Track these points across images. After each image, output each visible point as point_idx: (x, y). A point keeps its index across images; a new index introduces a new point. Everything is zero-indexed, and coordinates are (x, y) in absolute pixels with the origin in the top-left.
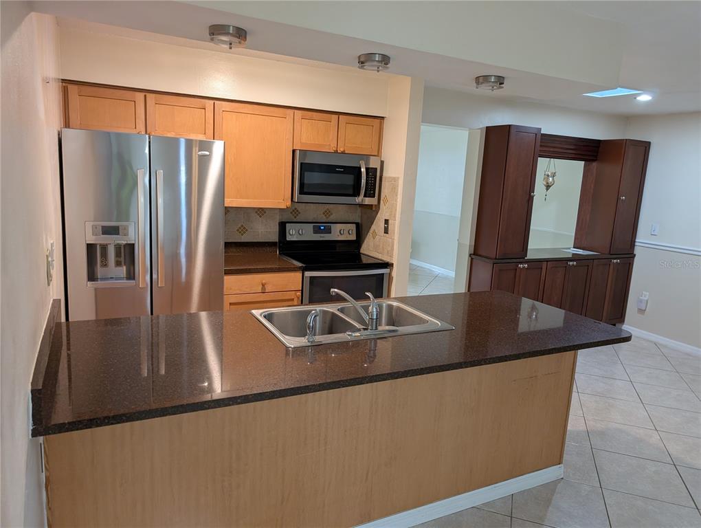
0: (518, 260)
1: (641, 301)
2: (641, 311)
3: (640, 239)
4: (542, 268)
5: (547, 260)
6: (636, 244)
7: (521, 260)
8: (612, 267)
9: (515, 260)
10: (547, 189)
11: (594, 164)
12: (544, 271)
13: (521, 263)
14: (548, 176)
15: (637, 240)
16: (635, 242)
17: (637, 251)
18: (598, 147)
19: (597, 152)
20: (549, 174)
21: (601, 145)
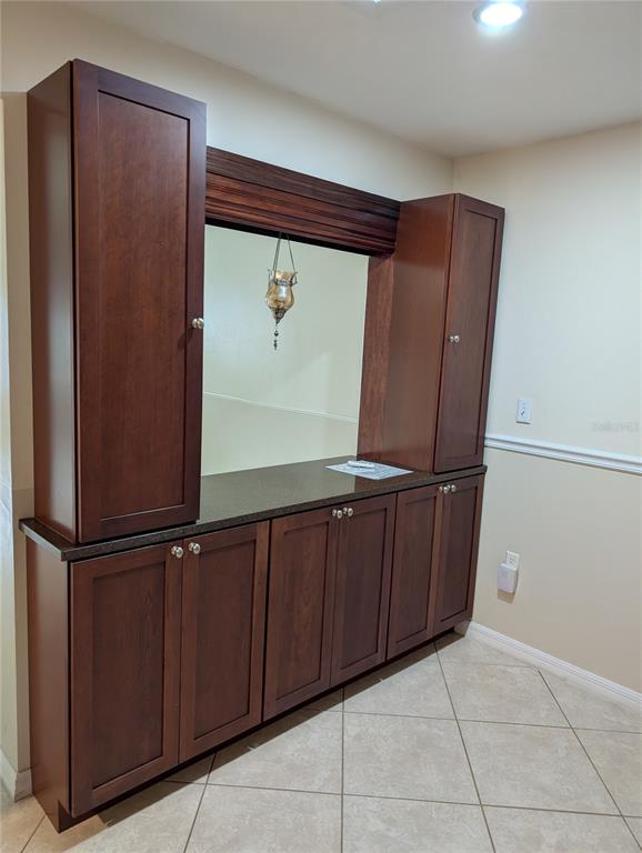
0: (167, 534)
1: (504, 573)
2: (507, 596)
3: (495, 432)
5: (270, 517)
6: (487, 443)
7: (178, 531)
8: (440, 503)
9: (154, 537)
10: (278, 319)
11: (389, 264)
12: (262, 547)
13: (180, 540)
14: (276, 282)
15: (487, 435)
16: (484, 438)
17: (490, 458)
18: (396, 219)
19: (394, 230)
20: (278, 276)
21: (401, 215)
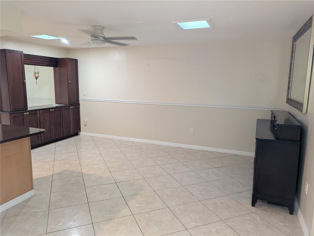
0: (23, 111)
3: (80, 98)
4: (37, 114)
5: (39, 110)
6: (80, 100)
7: (25, 111)
8: (71, 109)
9: (22, 111)
10: (36, 79)
11: (57, 68)
13: (25, 112)
14: (35, 73)
15: (79, 98)
16: (79, 99)
17: (80, 102)
18: (57, 61)
19: (57, 63)
20: (36, 72)
21: (58, 60)
